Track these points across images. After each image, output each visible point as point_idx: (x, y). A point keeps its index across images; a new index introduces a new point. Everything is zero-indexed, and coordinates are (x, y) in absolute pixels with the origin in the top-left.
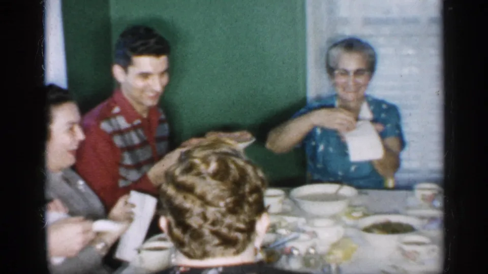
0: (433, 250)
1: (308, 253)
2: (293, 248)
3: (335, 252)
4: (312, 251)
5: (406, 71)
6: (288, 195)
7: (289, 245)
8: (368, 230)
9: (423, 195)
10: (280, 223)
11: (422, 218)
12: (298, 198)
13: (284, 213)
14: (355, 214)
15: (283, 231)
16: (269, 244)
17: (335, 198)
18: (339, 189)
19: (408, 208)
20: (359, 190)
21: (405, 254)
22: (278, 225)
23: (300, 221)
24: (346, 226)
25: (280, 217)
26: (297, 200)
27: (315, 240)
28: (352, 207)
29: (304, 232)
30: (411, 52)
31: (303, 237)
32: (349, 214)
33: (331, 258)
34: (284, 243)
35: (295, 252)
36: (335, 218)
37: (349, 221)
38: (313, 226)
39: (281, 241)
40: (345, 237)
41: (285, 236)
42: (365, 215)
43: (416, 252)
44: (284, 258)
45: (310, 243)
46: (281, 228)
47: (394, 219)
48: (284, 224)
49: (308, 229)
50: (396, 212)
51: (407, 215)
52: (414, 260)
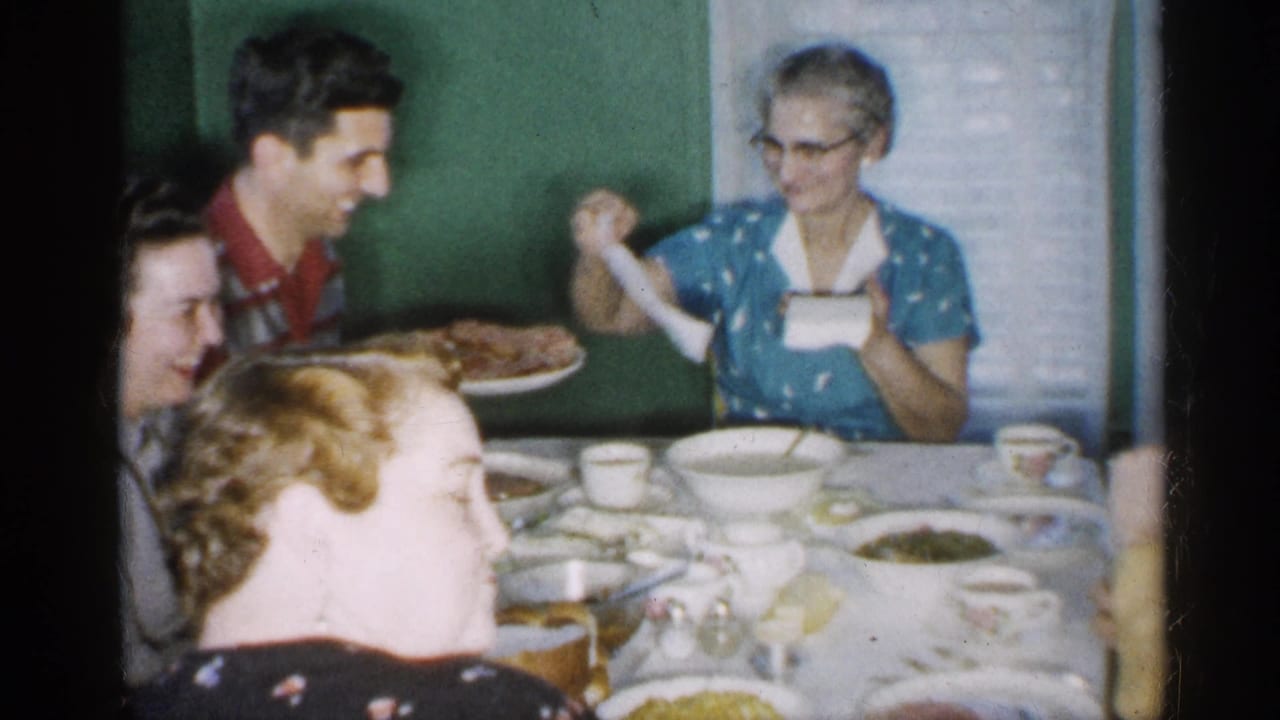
0: (1045, 605)
1: (712, 616)
2: (671, 601)
3: (781, 611)
4: (721, 610)
5: (978, 125)
6: (658, 458)
7: (661, 594)
8: (871, 552)
9: (1020, 458)
10: (637, 536)
11: (1017, 519)
12: (687, 466)
13: (648, 508)
14: (839, 509)
15: (643, 557)
16: (606, 592)
17: (787, 465)
18: (797, 442)
19: (980, 493)
20: (850, 445)
21: (968, 615)
22: (630, 541)
23: (691, 531)
24: (813, 542)
25: (635, 518)
26: (683, 472)
27: (732, 580)
28: (830, 490)
29: (700, 558)
30: (990, 74)
31: (698, 571)
32: (823, 510)
33: (772, 626)
34: (646, 590)
35: (677, 613)
36: (783, 519)
37: (822, 529)
38: (725, 540)
39: (638, 583)
40: (808, 571)
41: (651, 570)
42: (866, 512)
43: (996, 610)
44: (646, 627)
45: (716, 589)
46: (641, 548)
47: (943, 522)
48: (647, 537)
49: (714, 550)
50: (948, 505)
51: (978, 511)
52: (994, 631)
